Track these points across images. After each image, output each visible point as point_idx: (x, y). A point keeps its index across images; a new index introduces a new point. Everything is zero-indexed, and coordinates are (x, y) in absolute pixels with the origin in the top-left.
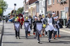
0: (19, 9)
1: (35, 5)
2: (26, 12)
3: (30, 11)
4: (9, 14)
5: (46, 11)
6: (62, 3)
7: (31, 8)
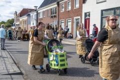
0: (8, 20)
1: (27, 18)
2: (17, 23)
6: (52, 17)
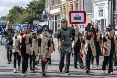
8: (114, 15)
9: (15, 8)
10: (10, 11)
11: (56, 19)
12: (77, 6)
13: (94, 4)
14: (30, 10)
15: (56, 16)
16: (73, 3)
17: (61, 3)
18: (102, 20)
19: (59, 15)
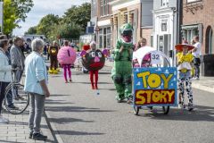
3: (115, 20)
4: (33, 31)
5: (181, 23)
7: (122, 10)
8: (181, 30)
9: (48, 16)
10: (42, 21)
11: (105, 33)
12: (132, 17)
13: (155, 16)
14: (69, 19)
15: (105, 29)
16: (128, 14)
17: (112, 12)
18: (166, 36)
19: (109, 28)
